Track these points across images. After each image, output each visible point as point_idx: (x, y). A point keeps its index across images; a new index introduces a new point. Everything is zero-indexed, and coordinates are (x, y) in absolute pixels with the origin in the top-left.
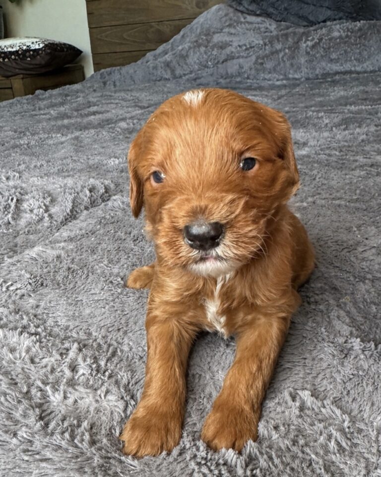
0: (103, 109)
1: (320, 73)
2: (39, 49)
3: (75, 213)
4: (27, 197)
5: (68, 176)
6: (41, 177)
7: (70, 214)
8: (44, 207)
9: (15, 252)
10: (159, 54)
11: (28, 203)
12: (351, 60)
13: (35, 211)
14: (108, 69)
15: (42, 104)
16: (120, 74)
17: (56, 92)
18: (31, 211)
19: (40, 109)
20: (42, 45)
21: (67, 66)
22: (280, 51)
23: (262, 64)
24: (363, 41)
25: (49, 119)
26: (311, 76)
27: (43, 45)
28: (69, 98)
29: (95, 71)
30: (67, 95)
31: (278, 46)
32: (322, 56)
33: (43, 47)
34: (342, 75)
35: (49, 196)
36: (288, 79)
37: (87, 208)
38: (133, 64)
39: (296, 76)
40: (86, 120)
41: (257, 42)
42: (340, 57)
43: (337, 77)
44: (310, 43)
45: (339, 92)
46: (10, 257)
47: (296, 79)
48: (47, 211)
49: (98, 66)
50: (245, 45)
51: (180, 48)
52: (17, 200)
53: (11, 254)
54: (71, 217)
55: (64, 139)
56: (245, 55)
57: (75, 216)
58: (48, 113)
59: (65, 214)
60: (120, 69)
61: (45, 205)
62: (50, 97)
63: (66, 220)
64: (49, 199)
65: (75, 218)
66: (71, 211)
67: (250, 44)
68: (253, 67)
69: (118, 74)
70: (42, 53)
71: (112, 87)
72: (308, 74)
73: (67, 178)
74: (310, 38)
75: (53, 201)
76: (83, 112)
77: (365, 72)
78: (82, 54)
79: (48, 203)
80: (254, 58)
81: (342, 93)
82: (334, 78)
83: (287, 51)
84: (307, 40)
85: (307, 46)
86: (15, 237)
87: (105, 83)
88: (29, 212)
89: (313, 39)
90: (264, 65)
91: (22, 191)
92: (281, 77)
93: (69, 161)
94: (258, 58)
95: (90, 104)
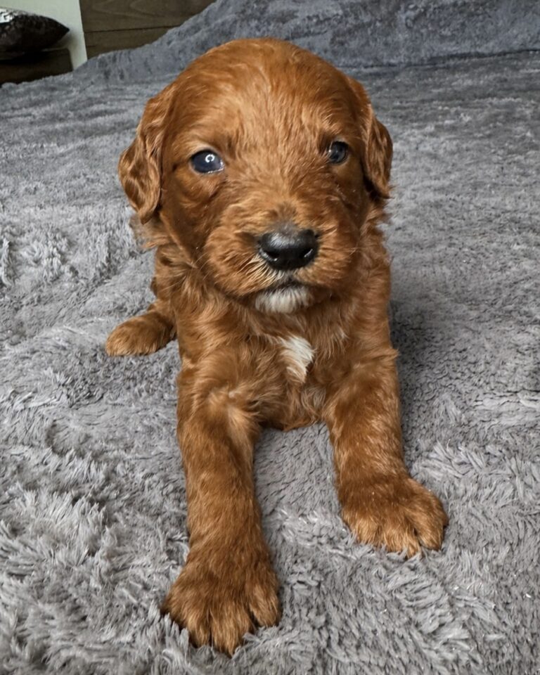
0: (114, 108)
1: (426, 56)
2: (5, 24)
3: (113, 263)
4: (23, 239)
5: (87, 204)
6: (41, 207)
7: (106, 264)
8: (59, 256)
9: (23, 335)
10: (188, 31)
11: (28, 249)
12: (470, 38)
13: (45, 262)
14: (111, 54)
15: (16, 102)
16: (130, 60)
17: (35, 85)
18: (37, 262)
19: (13, 109)
20: (9, 19)
21: (46, 50)
22: (369, 24)
23: (342, 44)
24: (488, 10)
25: (32, 123)
26: (413, 61)
27: (11, 18)
28: (56, 93)
29: (89, 57)
30: (53, 89)
31: (366, 18)
32: (429, 33)
33: (11, 21)
34: (456, 59)
35: (64, 236)
36: (381, 65)
37: (132, 254)
38: (147, 45)
39: (392, 61)
40: (90, 123)
41: (335, 12)
42: (455, 33)
43: (452, 63)
44: (412, 14)
45: (463, 81)
46: (13, 344)
47: (393, 65)
48: (64, 261)
49: (92, 50)
50: (317, 16)
51: (220, 21)
52: (10, 244)
53: (15, 338)
54: (109, 270)
55: (62, 150)
56: (317, 31)
57: (115, 270)
58: (30, 115)
59: (99, 265)
60: (129, 53)
61: (60, 252)
62: (28, 92)
63: (102, 274)
64: (64, 241)
65: (116, 272)
66: (108, 260)
67: (323, 15)
68: (329, 47)
69: (125, 60)
70: (9, 29)
71: (118, 78)
72: (410, 58)
73: (86, 207)
74: (411, 6)
75: (71, 244)
76: (83, 112)
77: (491, 55)
78: (69, 33)
79: (64, 249)
80: (329, 35)
81: (469, 82)
82: (447, 63)
83: (378, 24)
84: (406, 9)
85: (407, 18)
86: (17, 309)
87: (107, 74)
88: (33, 264)
89: (416, 8)
90: (346, 45)
91: (14, 230)
92: (371, 63)
93: (82, 181)
94: (336, 35)
95: (91, 102)
